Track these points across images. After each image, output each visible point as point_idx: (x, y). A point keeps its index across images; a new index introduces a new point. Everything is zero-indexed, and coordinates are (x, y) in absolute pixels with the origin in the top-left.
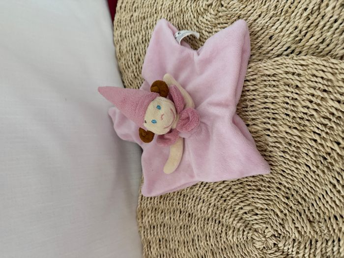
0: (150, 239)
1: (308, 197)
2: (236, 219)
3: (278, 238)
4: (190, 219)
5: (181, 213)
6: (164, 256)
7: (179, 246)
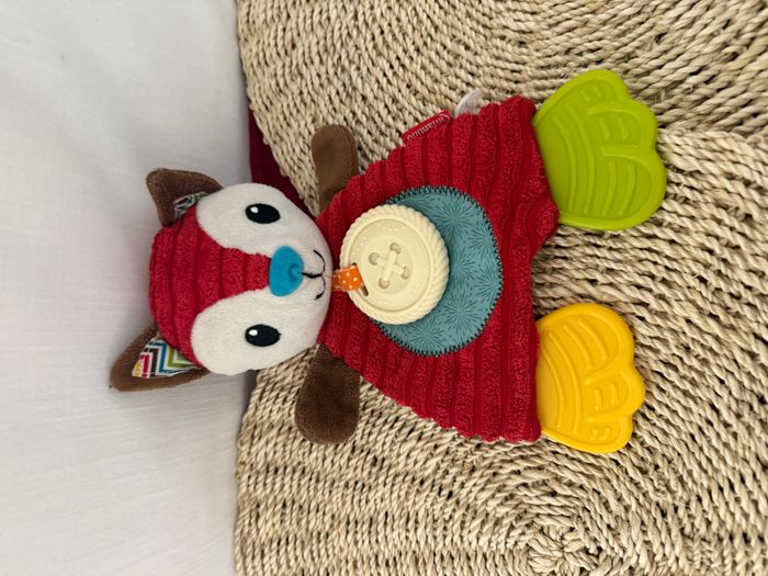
0: (261, 497)
1: (694, 481)
2: (498, 495)
3: (592, 557)
4: (375, 470)
5: (353, 451)
6: (287, 543)
7: (332, 526)
